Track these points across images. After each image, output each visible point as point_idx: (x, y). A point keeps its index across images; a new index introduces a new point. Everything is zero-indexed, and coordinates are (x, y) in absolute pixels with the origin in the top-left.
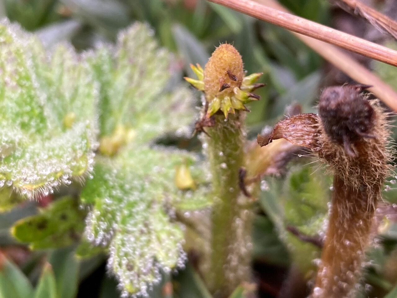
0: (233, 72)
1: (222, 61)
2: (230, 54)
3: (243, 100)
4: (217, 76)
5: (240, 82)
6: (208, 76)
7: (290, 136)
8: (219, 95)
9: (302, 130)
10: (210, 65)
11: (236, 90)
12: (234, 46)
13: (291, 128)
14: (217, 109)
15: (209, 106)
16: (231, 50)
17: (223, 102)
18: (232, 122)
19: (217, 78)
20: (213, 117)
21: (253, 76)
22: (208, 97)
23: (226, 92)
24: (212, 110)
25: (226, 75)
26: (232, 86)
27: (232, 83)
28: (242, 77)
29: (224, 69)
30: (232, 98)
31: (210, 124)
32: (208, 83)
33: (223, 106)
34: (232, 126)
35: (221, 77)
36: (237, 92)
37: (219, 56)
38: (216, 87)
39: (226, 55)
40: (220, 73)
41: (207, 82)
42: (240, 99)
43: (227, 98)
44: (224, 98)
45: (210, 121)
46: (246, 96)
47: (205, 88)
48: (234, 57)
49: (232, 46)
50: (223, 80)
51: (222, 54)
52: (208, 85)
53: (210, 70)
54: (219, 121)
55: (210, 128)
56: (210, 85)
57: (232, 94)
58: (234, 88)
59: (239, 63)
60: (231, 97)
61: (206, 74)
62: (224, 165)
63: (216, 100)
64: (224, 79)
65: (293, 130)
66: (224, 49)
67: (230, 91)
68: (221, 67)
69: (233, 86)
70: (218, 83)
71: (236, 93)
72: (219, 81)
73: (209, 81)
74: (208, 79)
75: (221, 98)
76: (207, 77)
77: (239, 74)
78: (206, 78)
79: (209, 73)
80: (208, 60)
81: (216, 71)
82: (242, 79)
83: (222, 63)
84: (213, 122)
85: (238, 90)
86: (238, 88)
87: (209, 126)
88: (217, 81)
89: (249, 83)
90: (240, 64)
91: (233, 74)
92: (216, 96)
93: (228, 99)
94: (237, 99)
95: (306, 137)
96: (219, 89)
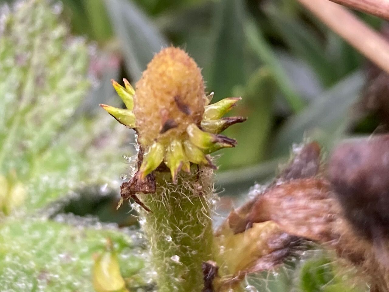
0: (185, 97)
1: (165, 79)
2: (179, 66)
3: (205, 148)
4: (155, 105)
5: (199, 114)
6: (142, 104)
7: (285, 217)
8: (161, 139)
9: (305, 208)
10: (144, 84)
11: (191, 129)
12: (186, 52)
13: (285, 204)
14: (157, 163)
15: (144, 157)
16: (182, 60)
17: (168, 149)
18: (187, 184)
19: (157, 109)
20: (151, 177)
21: (225, 103)
22: (143, 140)
23: (173, 133)
24: (148, 166)
25: (172, 103)
26: (184, 123)
27: (184, 118)
28: (202, 107)
29: (169, 93)
30: (186, 143)
31: (147, 188)
32: (141, 116)
33: (169, 157)
34: (187, 192)
35: (164, 107)
36: (193, 133)
37: (160, 70)
38: (155, 124)
39: (171, 69)
40: (162, 100)
41: (139, 115)
42: (200, 145)
43: (176, 143)
44: (170, 144)
45: (147, 183)
46: (208, 141)
47: (136, 125)
48: (187, 72)
49: (183, 52)
50: (167, 113)
51: (163, 67)
52: (141, 120)
53: (144, 93)
54: (162, 183)
55: (147, 194)
56: (144, 121)
57: (184, 136)
58: (188, 125)
59: (196, 81)
60: (183, 141)
61: (137, 101)
62: (176, 259)
63: (156, 147)
64: (168, 110)
65: (290, 208)
66: (168, 58)
67: (182, 132)
68: (163, 89)
69: (187, 123)
70: (158, 118)
71: (191, 135)
72: (161, 113)
73: (143, 113)
74: (140, 109)
75: (166, 144)
76: (140, 107)
77: (196, 100)
78: (137, 107)
79: (142, 100)
80: (142, 75)
81: (155, 96)
82: (204, 110)
83: (164, 82)
84: (153, 185)
85: (194, 129)
86: (196, 127)
87: (145, 193)
88: (157, 114)
89: (218, 115)
90: (198, 85)
91: (185, 101)
92: (156, 140)
93: (177, 146)
94: (194, 146)
95: (313, 220)
96: (161, 128)
